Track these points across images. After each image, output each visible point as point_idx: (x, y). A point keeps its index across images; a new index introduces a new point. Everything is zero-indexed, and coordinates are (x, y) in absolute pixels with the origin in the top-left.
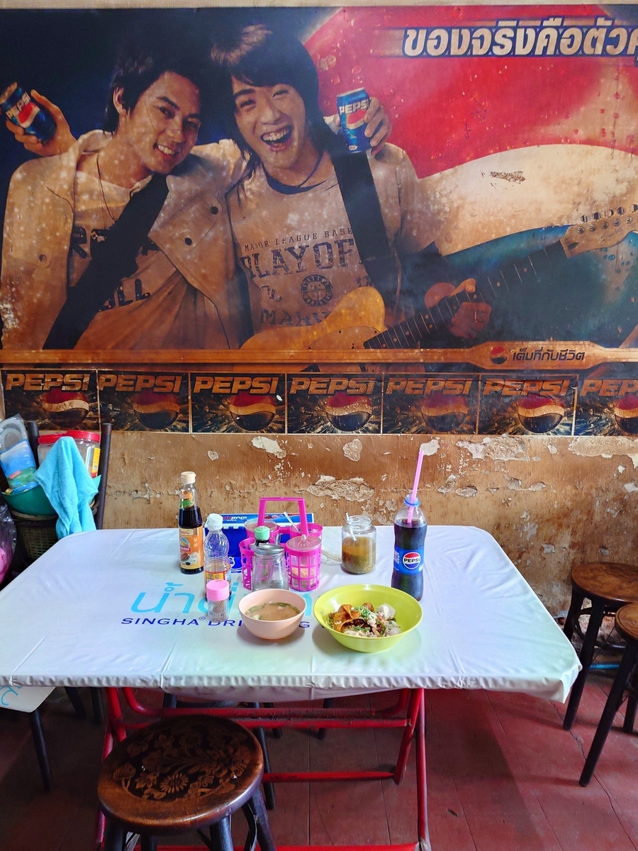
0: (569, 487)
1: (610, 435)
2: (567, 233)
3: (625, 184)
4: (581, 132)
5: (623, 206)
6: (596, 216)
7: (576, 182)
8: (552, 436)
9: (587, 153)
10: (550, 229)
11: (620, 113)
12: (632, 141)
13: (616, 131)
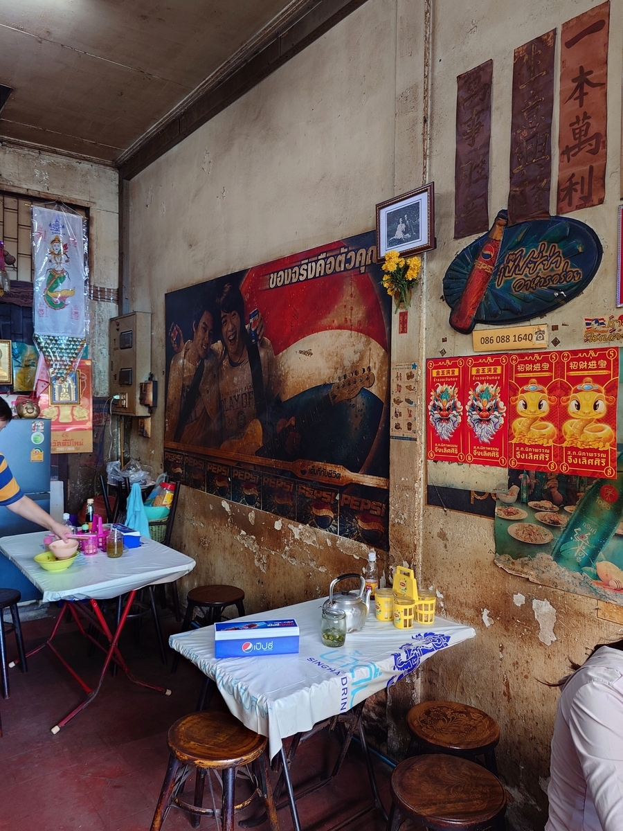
1: (358, 541)
2: (332, 388)
3: (359, 354)
4: (336, 322)
5: (357, 369)
6: (345, 376)
7: (335, 354)
8: (328, 532)
9: (339, 335)
10: (326, 386)
11: (354, 307)
12: (360, 325)
13: (352, 319)
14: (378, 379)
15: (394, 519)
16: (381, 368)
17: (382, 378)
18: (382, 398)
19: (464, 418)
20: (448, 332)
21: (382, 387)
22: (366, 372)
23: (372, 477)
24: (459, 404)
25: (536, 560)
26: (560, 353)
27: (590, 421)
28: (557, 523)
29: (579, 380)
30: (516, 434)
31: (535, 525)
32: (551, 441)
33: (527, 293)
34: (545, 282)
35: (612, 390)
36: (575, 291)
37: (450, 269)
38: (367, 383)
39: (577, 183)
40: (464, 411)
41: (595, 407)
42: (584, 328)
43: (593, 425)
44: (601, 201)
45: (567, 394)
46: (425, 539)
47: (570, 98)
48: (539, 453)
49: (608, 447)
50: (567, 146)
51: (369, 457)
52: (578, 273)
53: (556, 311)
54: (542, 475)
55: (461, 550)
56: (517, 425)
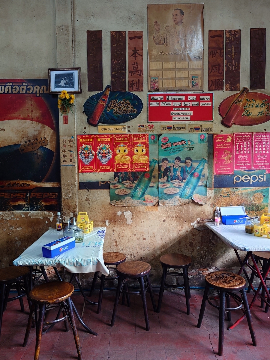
0: (30, 229)
1: (42, 211)
2: (21, 146)
3: (38, 131)
4: (21, 116)
5: (37, 138)
6: (29, 141)
7: (22, 131)
8: (22, 211)
9: (24, 122)
10: (15, 145)
11: (33, 110)
12: (38, 119)
13: (33, 116)
14: (50, 142)
15: (65, 198)
16: (51, 138)
17: (53, 142)
18: (54, 150)
19: (96, 156)
20: (87, 126)
21: (53, 146)
22: (43, 139)
23: (49, 183)
24: (93, 152)
25: (125, 199)
26: (131, 135)
27: (141, 155)
28: (132, 187)
29: (137, 143)
30: (116, 161)
31: (124, 189)
32: (129, 162)
33: (119, 115)
34: (125, 112)
35: (147, 146)
36: (135, 116)
37: (87, 102)
38: (44, 144)
39: (135, 83)
40: (96, 154)
41: (143, 151)
42: (138, 128)
43: (142, 156)
44: (142, 91)
45: (133, 147)
46: (79, 202)
47: (131, 56)
48: (125, 166)
49: (147, 162)
50: (131, 71)
51: (47, 175)
52: (136, 111)
53: (129, 121)
54: (126, 173)
55: (96, 203)
56: (117, 158)
